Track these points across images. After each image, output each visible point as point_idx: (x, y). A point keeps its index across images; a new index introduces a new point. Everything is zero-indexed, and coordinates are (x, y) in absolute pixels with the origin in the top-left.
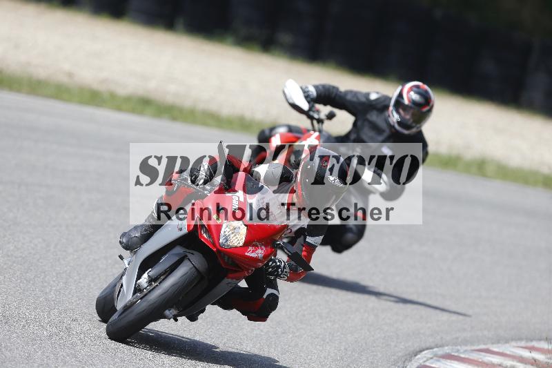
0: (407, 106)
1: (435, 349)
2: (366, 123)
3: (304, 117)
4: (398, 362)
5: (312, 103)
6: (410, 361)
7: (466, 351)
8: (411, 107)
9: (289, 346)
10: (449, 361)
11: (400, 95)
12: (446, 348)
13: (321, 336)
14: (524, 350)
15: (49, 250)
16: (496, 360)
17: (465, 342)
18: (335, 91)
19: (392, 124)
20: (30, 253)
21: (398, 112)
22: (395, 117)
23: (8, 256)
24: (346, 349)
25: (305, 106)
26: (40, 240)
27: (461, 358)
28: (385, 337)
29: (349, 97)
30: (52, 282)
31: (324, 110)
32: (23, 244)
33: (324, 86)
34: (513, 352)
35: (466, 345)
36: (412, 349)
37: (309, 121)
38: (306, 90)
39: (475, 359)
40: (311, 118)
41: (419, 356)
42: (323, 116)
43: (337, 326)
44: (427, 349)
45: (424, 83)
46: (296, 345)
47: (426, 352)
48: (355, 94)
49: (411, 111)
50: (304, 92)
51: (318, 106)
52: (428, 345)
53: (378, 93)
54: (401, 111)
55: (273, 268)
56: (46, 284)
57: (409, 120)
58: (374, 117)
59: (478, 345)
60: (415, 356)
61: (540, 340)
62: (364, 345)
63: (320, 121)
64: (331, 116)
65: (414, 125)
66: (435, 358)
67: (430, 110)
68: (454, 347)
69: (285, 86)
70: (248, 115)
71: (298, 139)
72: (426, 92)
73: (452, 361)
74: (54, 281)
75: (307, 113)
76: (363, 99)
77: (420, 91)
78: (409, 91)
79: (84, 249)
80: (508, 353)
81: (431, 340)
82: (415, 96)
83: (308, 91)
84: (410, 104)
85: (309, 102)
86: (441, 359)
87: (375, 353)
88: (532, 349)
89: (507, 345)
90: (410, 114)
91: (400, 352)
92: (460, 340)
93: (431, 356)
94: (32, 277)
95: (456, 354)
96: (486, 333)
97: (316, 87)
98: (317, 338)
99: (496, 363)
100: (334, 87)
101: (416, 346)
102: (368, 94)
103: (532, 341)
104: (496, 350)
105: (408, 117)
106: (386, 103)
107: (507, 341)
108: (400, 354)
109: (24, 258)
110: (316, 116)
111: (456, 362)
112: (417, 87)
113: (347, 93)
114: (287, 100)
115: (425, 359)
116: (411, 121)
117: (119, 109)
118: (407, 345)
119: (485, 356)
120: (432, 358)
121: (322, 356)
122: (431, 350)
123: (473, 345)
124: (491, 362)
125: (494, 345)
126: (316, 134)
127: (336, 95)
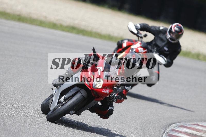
0: (173, 32)
1: (178, 124)
2: (159, 38)
4: (163, 128)
6: (168, 127)
7: (189, 124)
9: (123, 121)
10: (183, 128)
11: (171, 28)
12: (182, 123)
13: (135, 117)
17: (189, 121)
18: (147, 26)
19: (168, 38)
21: (170, 34)
22: (169, 36)
23: (19, 84)
24: (144, 122)
25: (136, 32)
27: (187, 127)
28: (159, 118)
29: (152, 28)
31: (143, 33)
33: (143, 24)
35: (189, 122)
36: (169, 123)
37: (137, 38)
38: (136, 26)
39: (193, 127)
40: (138, 36)
41: (171, 126)
42: (142, 36)
43: (141, 114)
44: (175, 123)
45: (180, 24)
46: (126, 120)
47: (174, 124)
48: (155, 27)
49: (175, 34)
50: (136, 27)
51: (141, 32)
52: (175, 122)
53: (163, 27)
54: (171, 34)
55: (112, 97)
58: (161, 36)
59: (194, 122)
60: (170, 126)
62: (151, 121)
63: (141, 38)
64: (145, 36)
65: (176, 39)
66: (177, 127)
67: (182, 34)
68: (185, 123)
69: (128, 24)
70: (112, 34)
71: (132, 44)
72: (181, 27)
73: (184, 128)
75: (136, 35)
76: (158, 29)
77: (178, 27)
78: (175, 27)
81: (176, 120)
82: (176, 29)
83: (137, 26)
84: (175, 32)
85: (137, 31)
86: (180, 127)
87: (155, 124)
92: (187, 120)
93: (176, 126)
94: (28, 92)
95: (185, 125)
96: (197, 118)
97: (140, 25)
98: (134, 118)
99: (200, 129)
100: (147, 25)
101: (171, 122)
102: (159, 27)
104: (200, 124)
106: (166, 31)
108: (164, 125)
109: (25, 85)
110: (140, 36)
111: (185, 128)
112: (178, 25)
113: (152, 27)
114: (129, 29)
115: (174, 127)
116: (175, 37)
117: (63, 30)
118: (167, 122)
119: (196, 127)
120: (176, 127)
121: (135, 125)
122: (176, 124)
123: (192, 122)
124: (199, 129)
125: (200, 123)
126: (140, 42)
127: (148, 28)
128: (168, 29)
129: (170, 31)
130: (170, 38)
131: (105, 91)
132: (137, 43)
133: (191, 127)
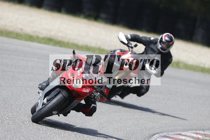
0: (164, 42)
1: (160, 134)
2: (149, 49)
3: (126, 46)
5: (129, 41)
6: (151, 138)
7: (172, 134)
8: (166, 43)
10: (165, 138)
11: (162, 38)
12: (164, 133)
13: (117, 129)
14: (194, 134)
15: (14, 96)
16: (183, 138)
17: (172, 131)
18: (138, 36)
19: (159, 48)
20: (6, 97)
21: (161, 44)
22: (160, 46)
24: (126, 134)
25: (126, 42)
26: (10, 92)
27: (170, 137)
28: (141, 129)
29: (143, 39)
30: (14, 108)
31: (133, 43)
32: (4, 94)
33: (134, 35)
34: (190, 135)
36: (151, 134)
37: (128, 48)
38: (127, 36)
39: (176, 137)
40: (129, 46)
42: (133, 46)
44: (157, 134)
48: (145, 38)
49: (166, 44)
51: (131, 42)
52: (157, 132)
53: (154, 37)
54: (162, 44)
55: (93, 96)
56: (12, 109)
57: (165, 47)
58: (152, 46)
59: (177, 132)
60: (153, 136)
61: (200, 130)
62: (133, 132)
63: (132, 48)
64: (136, 46)
65: (167, 49)
66: (160, 137)
67: (173, 44)
68: (167, 133)
69: (119, 35)
72: (171, 37)
73: (167, 138)
74: (15, 108)
75: (127, 45)
76: (148, 40)
77: (169, 36)
78: (165, 37)
79: (27, 96)
80: (188, 135)
81: (159, 130)
82: (167, 38)
84: (165, 42)
85: (128, 41)
86: (162, 138)
87: (137, 135)
88: (197, 134)
89: (188, 132)
90: (166, 45)
91: (147, 135)
92: (169, 130)
95: (168, 136)
96: (179, 127)
97: (131, 35)
100: (137, 35)
101: (153, 133)
102: (150, 38)
103: (197, 130)
104: (183, 134)
105: (164, 46)
106: (157, 41)
107: (187, 131)
108: (147, 136)
110: (130, 46)
112: (168, 35)
113: (142, 37)
114: (119, 40)
115: (156, 138)
116: (166, 47)
118: (150, 132)
119: (179, 136)
120: (159, 137)
122: (159, 134)
123: (175, 132)
124: (182, 139)
125: (183, 132)
126: (130, 52)
127: (138, 38)
128: (158, 39)
129: (161, 41)
130: (161, 48)
131: (85, 90)
132: (128, 53)
133: (174, 137)
